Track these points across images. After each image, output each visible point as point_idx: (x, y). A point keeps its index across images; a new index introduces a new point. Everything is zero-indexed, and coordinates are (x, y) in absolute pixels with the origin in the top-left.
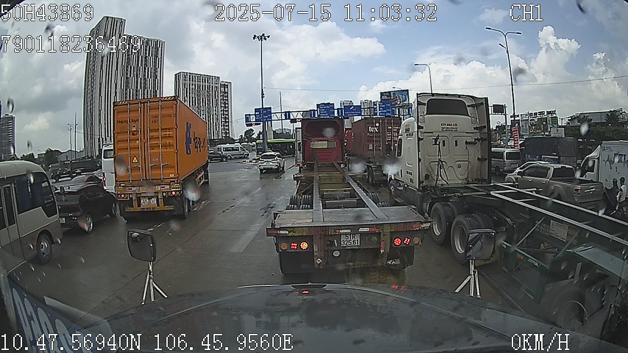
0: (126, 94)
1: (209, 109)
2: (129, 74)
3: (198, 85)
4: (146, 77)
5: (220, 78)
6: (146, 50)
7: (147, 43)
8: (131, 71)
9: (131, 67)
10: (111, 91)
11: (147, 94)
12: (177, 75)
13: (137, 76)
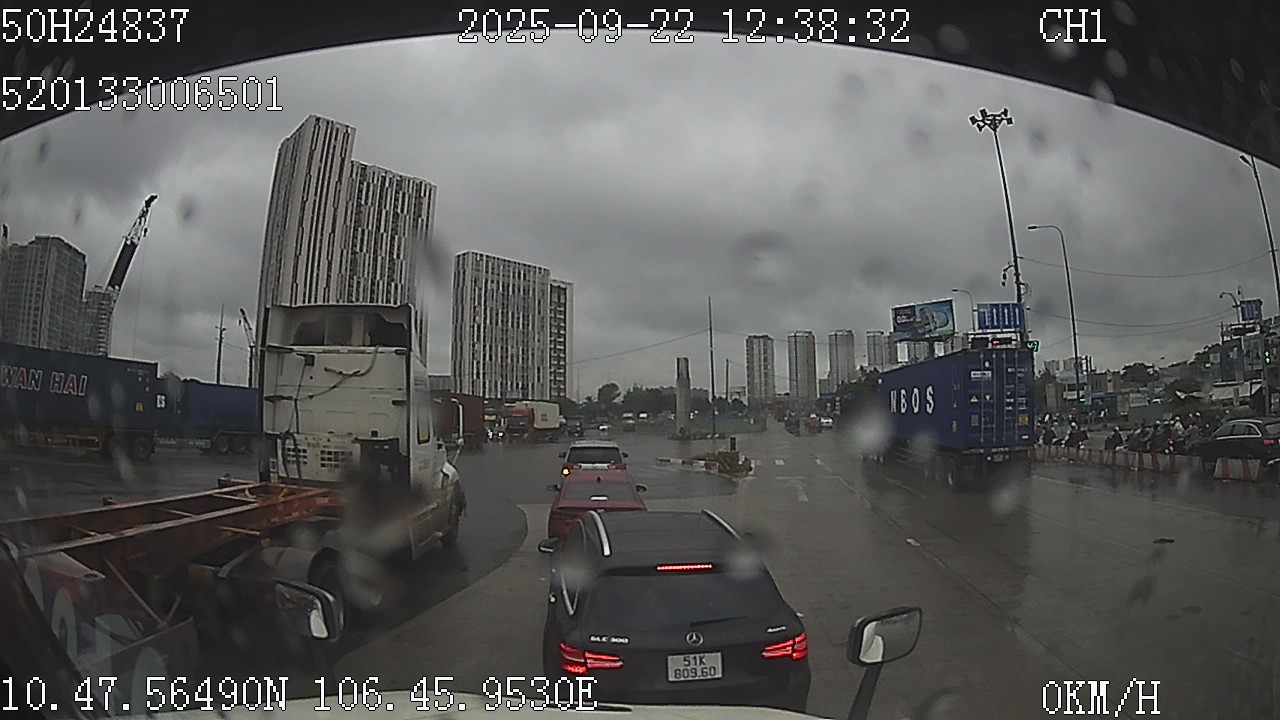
0: (350, 286)
1: (525, 334)
2: (358, 247)
3: (503, 283)
4: (395, 257)
5: (551, 272)
6: (396, 200)
7: (399, 184)
8: (362, 240)
9: (363, 231)
10: (318, 275)
11: (396, 292)
12: (461, 259)
13: (375, 251)
